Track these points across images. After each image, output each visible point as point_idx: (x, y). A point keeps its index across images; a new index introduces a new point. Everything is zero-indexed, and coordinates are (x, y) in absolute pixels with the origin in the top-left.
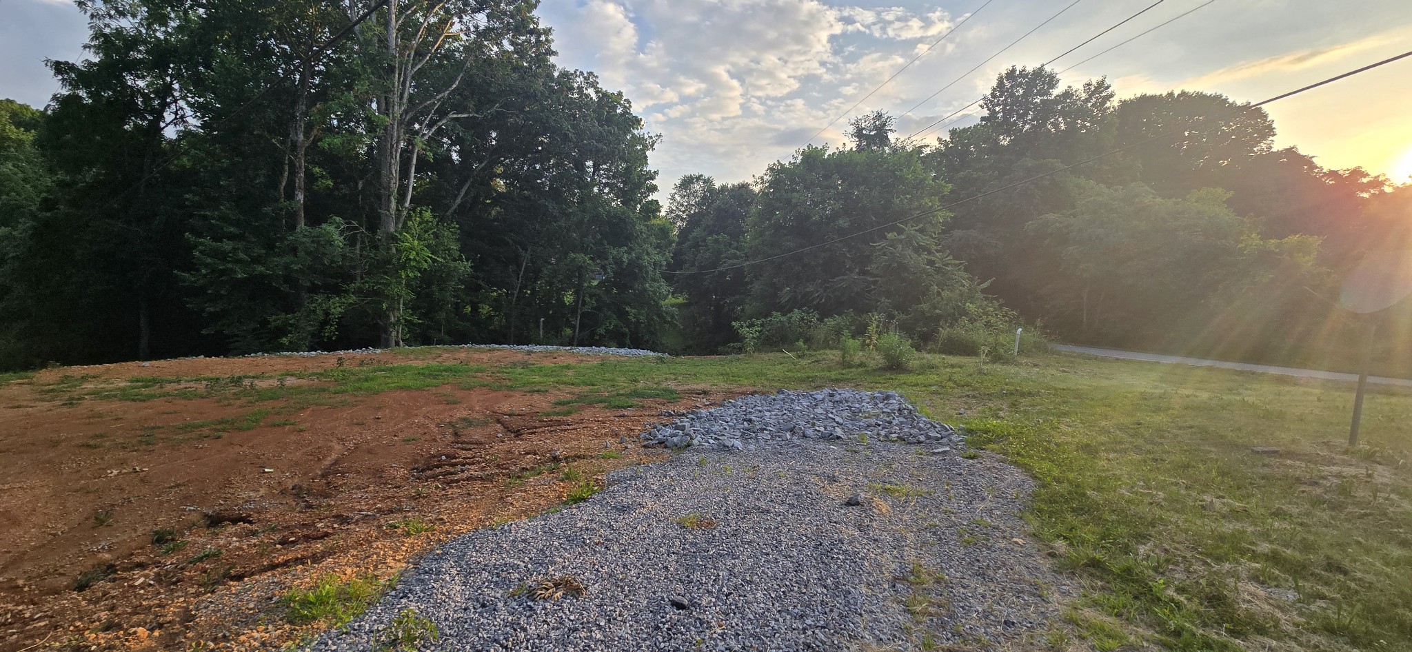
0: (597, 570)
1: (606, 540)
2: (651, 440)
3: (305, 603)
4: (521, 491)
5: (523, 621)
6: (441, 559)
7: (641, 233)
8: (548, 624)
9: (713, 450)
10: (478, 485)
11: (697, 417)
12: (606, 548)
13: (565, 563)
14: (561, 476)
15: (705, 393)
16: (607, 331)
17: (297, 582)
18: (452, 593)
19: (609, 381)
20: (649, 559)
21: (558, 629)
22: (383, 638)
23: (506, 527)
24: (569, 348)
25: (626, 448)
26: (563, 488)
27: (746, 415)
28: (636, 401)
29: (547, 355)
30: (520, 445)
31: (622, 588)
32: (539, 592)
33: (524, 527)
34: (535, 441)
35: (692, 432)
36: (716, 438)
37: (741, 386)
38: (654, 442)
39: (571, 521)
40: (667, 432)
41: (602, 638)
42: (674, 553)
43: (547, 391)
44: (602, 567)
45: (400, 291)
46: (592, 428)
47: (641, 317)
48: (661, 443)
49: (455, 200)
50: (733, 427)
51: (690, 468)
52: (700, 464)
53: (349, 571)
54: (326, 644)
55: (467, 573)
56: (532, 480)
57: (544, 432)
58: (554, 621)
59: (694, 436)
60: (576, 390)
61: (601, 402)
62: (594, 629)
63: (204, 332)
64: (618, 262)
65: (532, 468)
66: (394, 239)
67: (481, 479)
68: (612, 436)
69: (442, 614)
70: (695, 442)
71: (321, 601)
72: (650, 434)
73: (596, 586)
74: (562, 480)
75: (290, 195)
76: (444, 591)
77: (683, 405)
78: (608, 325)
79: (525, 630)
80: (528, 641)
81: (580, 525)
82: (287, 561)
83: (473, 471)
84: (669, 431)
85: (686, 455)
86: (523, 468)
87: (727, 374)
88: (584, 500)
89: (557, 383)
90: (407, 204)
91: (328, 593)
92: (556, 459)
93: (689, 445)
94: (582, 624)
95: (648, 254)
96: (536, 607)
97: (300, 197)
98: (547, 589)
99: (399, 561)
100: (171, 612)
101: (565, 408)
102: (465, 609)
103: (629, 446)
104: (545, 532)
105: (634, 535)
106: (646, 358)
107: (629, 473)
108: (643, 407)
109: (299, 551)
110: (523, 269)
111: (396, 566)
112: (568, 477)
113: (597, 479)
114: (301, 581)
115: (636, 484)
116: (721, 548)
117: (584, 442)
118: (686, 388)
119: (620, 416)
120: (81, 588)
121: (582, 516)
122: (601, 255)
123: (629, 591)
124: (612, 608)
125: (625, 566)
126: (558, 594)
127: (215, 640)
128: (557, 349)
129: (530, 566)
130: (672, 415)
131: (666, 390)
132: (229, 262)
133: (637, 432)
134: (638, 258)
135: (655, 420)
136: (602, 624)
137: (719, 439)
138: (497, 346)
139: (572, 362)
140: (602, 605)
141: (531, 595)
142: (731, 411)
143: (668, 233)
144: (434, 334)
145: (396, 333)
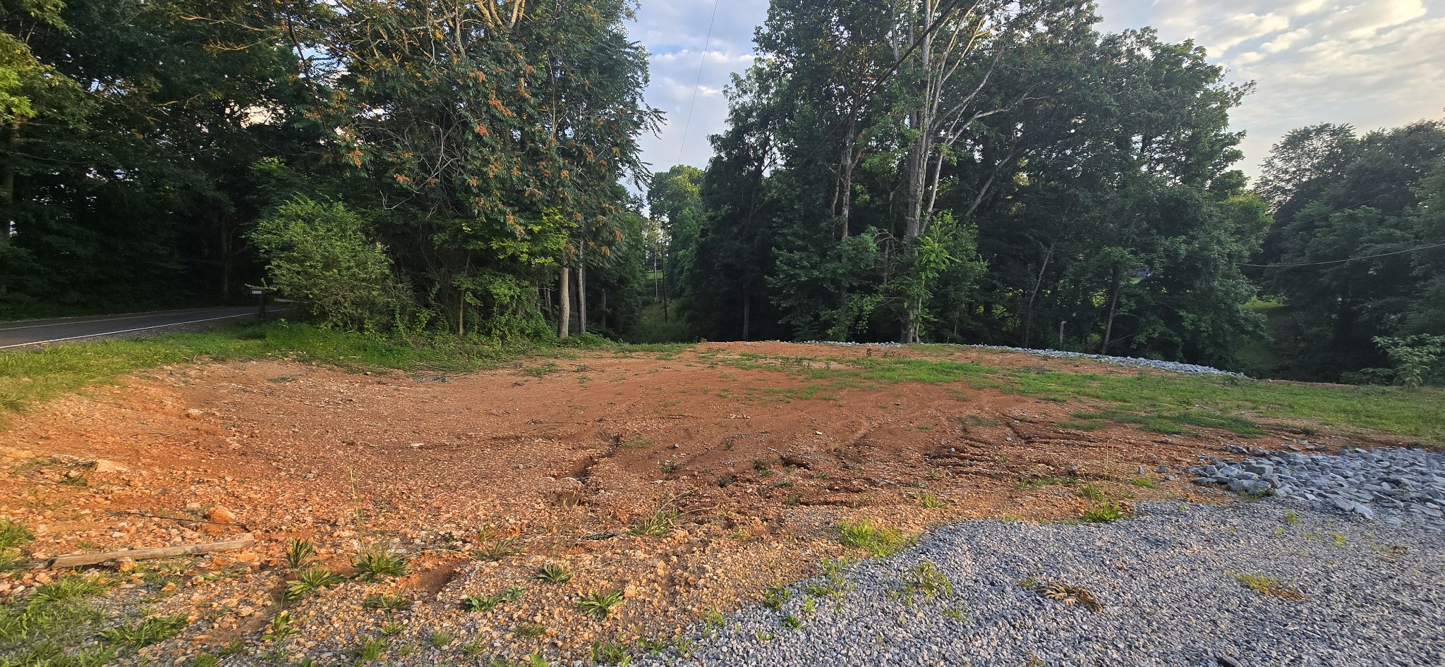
0: (1118, 594)
1: (1131, 568)
2: (1206, 476)
3: (851, 533)
4: (1032, 495)
5: (1031, 609)
6: (954, 533)
7: (1210, 216)
8: (1058, 623)
9: (1313, 508)
10: (986, 480)
11: (1289, 463)
12: (1131, 576)
13: (1079, 574)
14: (1078, 490)
15: (1307, 433)
16: (1150, 339)
17: (844, 518)
18: (964, 564)
19: (1147, 399)
20: (1190, 605)
21: (1068, 631)
22: (908, 578)
23: (1015, 524)
24: (1095, 356)
25: (1167, 479)
26: (1080, 503)
27: (1388, 474)
28: (1186, 427)
29: (1067, 362)
30: (1030, 453)
31: (1149, 623)
32: (1049, 591)
33: (1033, 528)
34: (1049, 451)
35: (1275, 479)
36: (1320, 495)
37: (1386, 432)
38: (1210, 479)
39: (1089, 538)
40: (1232, 471)
41: (1120, 659)
42: (1228, 611)
43: (1064, 401)
44: (1124, 593)
45: (920, 291)
46: (1121, 450)
47: (1204, 325)
48: (1221, 483)
49: (975, 201)
50: (1360, 487)
51: (1268, 522)
52: (1286, 521)
53: (880, 520)
54: (867, 567)
55: (978, 553)
56: (1044, 488)
57: (1059, 444)
58: (1064, 623)
59: (1279, 484)
60: (1102, 404)
61: (1135, 422)
62: (1111, 647)
63: (780, 322)
64: (1172, 255)
65: (1045, 478)
66: (917, 242)
67: (990, 476)
68: (1148, 463)
69: (955, 578)
70: (1281, 492)
71: (862, 536)
72: (1205, 470)
73: (1116, 608)
74: (1080, 496)
75: (839, 212)
76: (957, 560)
77: (1266, 443)
78: (1151, 331)
79: (1033, 619)
80: (1035, 629)
81: (1099, 543)
82: (836, 502)
83: (981, 467)
84: (1235, 471)
85: (1262, 505)
86: (1035, 475)
87: (1357, 412)
88: (1106, 521)
89: (1078, 393)
90: (930, 210)
91: (866, 532)
92: (1072, 473)
93: (1268, 494)
94: (1097, 637)
95: (1219, 242)
96: (1045, 604)
97: (846, 212)
98: (1058, 592)
99: (918, 525)
100: (772, 512)
101: (1087, 423)
102: (976, 581)
103: (1171, 478)
104: (1057, 540)
105: (1171, 573)
106: (1207, 377)
107: (1168, 507)
108: (1197, 436)
109: (842, 496)
110: (1044, 268)
111: (914, 530)
112: (1087, 494)
113: (1123, 504)
114: (847, 518)
115: (1177, 521)
116: (1309, 628)
117: (1108, 464)
118: (1272, 421)
119: (1162, 442)
120: (722, 486)
121: (1103, 536)
122: (1148, 248)
123: (1159, 628)
124: (1134, 636)
125: (1154, 601)
126: (1070, 600)
127: (797, 539)
128: (1080, 357)
129: (1039, 565)
130: (1243, 453)
131: (1236, 420)
132: (797, 268)
133: (1184, 465)
134: (1202, 249)
135: (1215, 455)
136: (1121, 646)
137: (1326, 497)
138: (1010, 348)
139: (1098, 372)
140: (1121, 629)
141: (1040, 590)
142: (1358, 463)
143: (1256, 213)
144: (946, 332)
145: (914, 330)
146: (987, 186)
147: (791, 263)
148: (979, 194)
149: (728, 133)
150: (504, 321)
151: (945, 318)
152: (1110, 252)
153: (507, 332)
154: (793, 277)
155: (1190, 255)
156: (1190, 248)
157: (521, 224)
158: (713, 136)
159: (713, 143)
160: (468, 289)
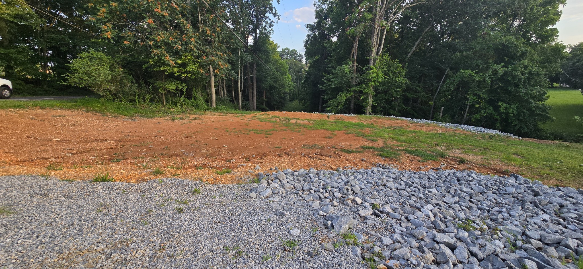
15: (462, 162)
66: (370, 69)
90: (380, 53)
110: (442, 81)
143: (560, 51)
144: (391, 111)
145: (369, 109)
146: (418, 42)
147: (329, 80)
148: (414, 45)
149: (315, 23)
150: (182, 100)
151: (390, 105)
152: (463, 73)
153: (183, 104)
154: (330, 85)
155: (505, 74)
156: (506, 70)
157: (173, 60)
158: (308, 25)
159: (308, 28)
160: (160, 87)
